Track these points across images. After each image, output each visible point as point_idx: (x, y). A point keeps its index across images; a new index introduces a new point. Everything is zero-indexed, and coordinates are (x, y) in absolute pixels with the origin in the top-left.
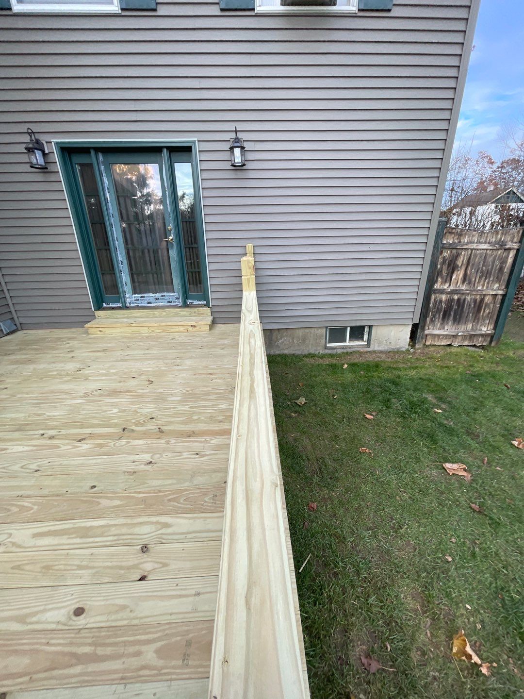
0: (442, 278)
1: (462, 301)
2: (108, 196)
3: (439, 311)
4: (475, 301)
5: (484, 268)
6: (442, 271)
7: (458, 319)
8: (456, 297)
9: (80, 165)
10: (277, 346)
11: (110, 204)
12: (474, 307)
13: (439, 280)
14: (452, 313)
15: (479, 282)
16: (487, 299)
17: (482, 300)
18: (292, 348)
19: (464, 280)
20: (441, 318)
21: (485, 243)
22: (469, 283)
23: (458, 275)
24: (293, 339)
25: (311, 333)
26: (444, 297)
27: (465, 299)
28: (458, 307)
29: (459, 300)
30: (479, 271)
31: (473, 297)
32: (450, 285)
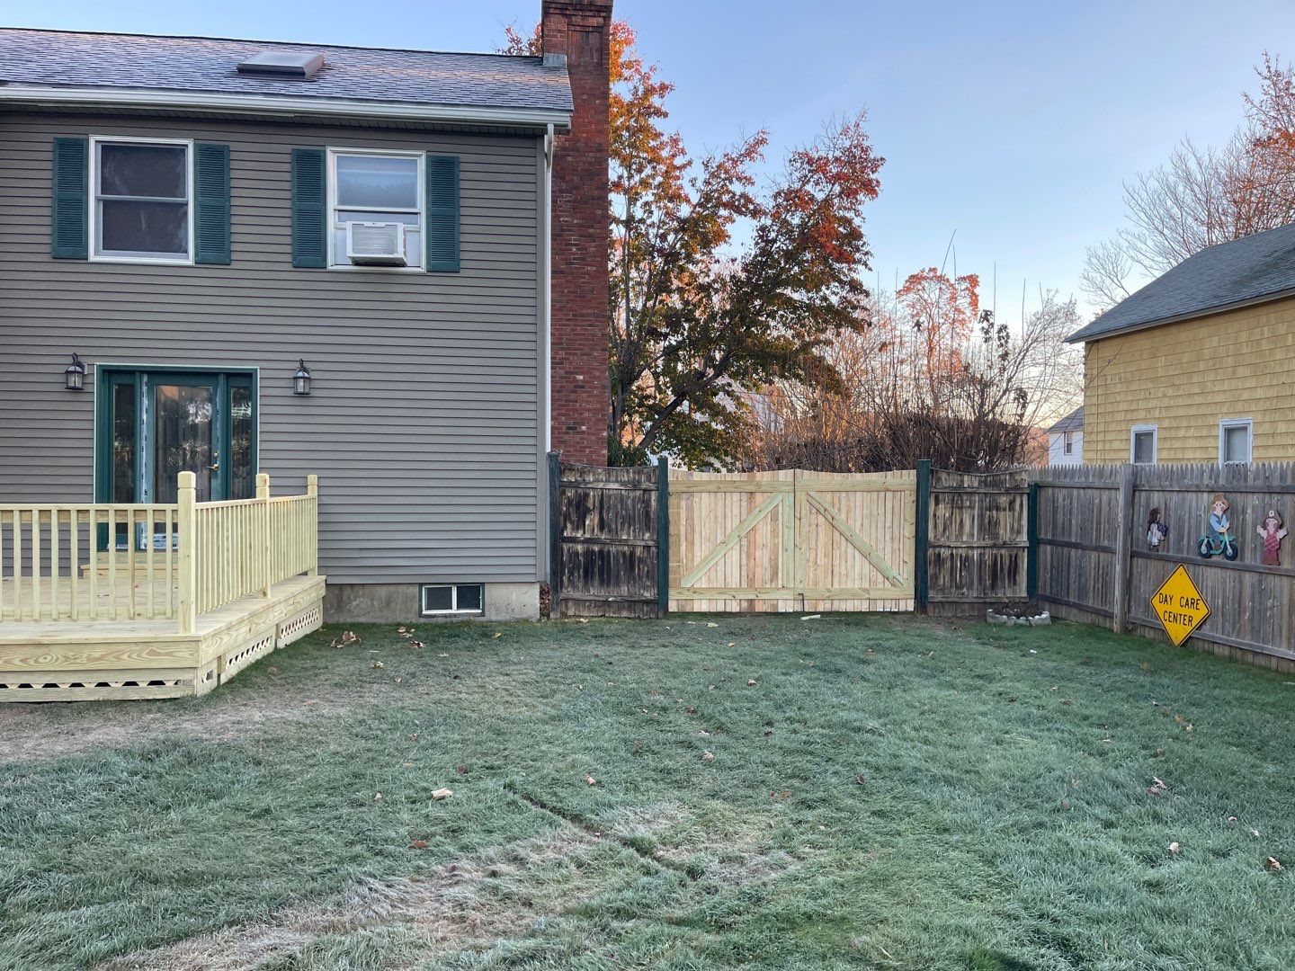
0: (572, 523)
1: (605, 554)
2: (145, 417)
3: (576, 567)
4: (624, 553)
5: (624, 512)
6: (569, 514)
7: (607, 579)
8: (596, 548)
9: (119, 385)
10: (349, 610)
11: (145, 426)
12: (624, 563)
13: (569, 526)
14: (596, 570)
15: (622, 530)
16: (638, 551)
17: (632, 554)
18: (371, 614)
19: (602, 526)
20: (582, 577)
21: (617, 481)
22: (610, 531)
23: (592, 520)
24: (372, 600)
25: (398, 592)
26: (580, 548)
27: (609, 551)
28: (603, 561)
29: (601, 552)
30: (619, 516)
31: (620, 548)
32: (584, 533)
